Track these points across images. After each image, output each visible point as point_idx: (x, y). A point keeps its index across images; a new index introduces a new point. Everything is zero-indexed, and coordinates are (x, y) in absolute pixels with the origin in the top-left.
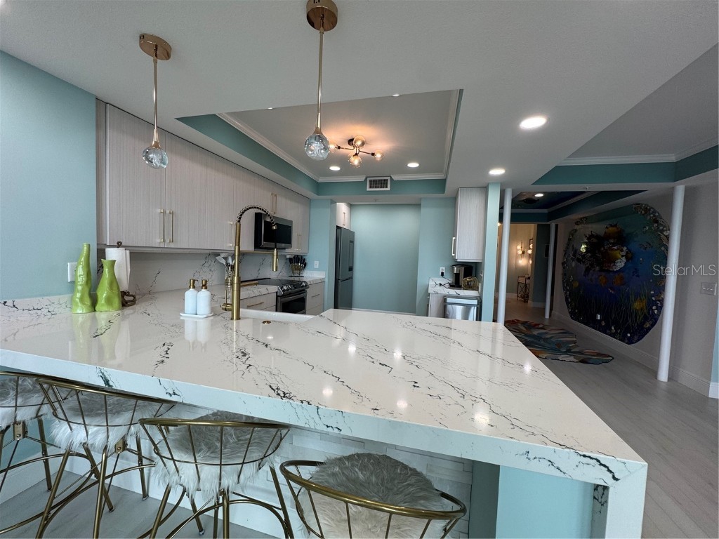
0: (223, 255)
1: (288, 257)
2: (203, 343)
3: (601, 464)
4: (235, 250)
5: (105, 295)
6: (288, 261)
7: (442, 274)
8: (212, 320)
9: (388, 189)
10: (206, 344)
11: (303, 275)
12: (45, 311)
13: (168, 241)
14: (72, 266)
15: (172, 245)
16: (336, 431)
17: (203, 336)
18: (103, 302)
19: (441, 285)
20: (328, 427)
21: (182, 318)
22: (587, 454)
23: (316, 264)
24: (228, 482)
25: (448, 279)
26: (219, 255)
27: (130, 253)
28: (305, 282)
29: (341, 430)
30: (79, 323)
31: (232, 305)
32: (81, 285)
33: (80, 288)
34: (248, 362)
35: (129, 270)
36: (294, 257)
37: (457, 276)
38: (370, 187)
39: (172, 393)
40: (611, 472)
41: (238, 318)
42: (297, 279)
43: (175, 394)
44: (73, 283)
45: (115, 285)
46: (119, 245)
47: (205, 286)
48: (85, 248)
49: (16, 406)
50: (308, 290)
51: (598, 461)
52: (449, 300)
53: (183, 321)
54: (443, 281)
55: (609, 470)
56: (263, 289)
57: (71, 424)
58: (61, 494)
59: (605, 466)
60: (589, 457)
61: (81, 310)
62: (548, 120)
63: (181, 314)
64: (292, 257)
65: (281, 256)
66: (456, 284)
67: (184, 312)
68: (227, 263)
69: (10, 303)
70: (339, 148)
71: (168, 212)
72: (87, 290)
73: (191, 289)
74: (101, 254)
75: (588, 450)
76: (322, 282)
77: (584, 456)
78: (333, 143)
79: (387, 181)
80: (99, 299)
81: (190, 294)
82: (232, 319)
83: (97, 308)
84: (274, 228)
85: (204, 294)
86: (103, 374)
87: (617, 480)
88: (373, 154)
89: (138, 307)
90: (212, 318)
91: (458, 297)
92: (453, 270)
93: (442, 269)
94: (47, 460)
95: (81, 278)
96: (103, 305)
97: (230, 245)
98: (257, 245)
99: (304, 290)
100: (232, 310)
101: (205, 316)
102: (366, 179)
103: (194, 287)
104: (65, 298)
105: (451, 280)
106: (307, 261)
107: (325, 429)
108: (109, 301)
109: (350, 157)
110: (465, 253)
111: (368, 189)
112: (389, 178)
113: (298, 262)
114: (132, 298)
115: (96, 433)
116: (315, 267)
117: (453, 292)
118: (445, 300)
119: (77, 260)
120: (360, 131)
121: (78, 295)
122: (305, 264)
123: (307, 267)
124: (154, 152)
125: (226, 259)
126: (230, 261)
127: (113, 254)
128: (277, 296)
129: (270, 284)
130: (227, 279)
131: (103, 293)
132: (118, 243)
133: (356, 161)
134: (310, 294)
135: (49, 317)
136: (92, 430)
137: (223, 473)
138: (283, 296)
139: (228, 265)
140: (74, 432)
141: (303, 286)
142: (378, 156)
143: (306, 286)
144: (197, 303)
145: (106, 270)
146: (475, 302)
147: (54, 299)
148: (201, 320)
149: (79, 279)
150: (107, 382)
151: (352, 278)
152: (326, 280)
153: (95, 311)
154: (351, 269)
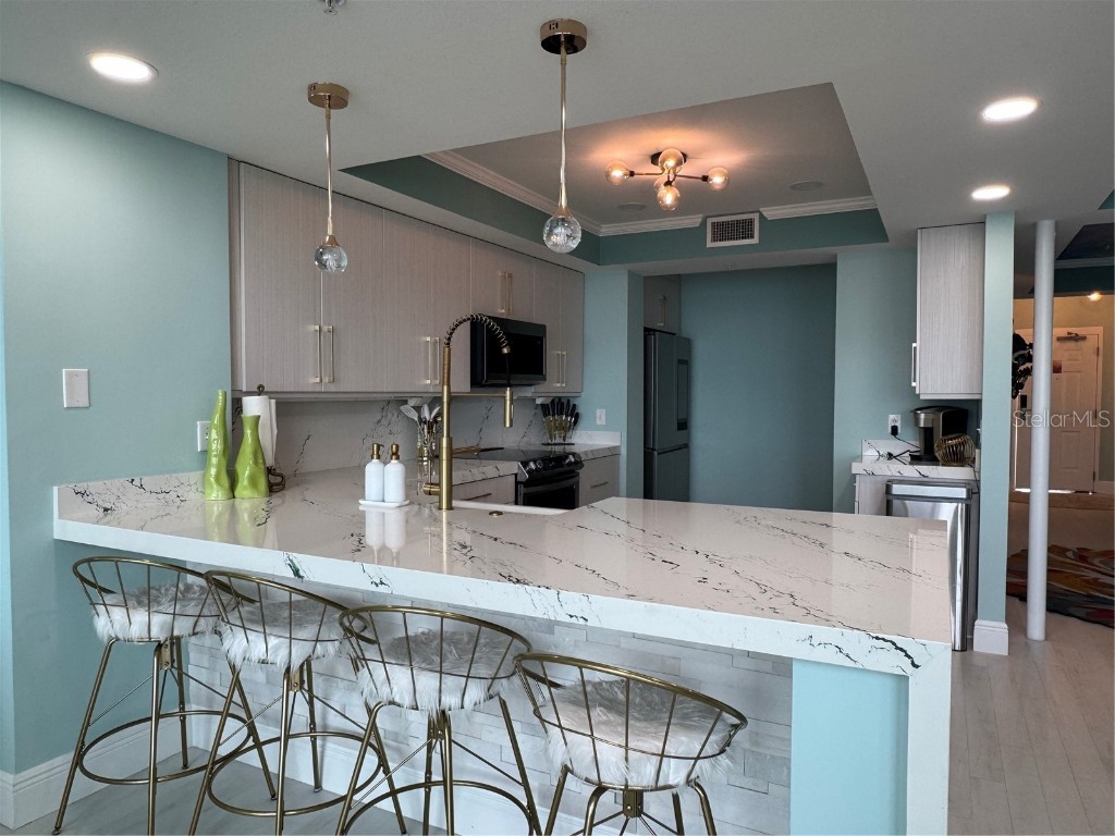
0: (412, 402)
1: (539, 401)
2: (394, 550)
3: (897, 648)
4: (442, 393)
5: (247, 472)
6: (540, 411)
7: (894, 431)
8: (408, 512)
9: (755, 241)
10: (398, 553)
11: (572, 441)
12: (173, 495)
13: (326, 380)
14: (202, 426)
15: (333, 388)
16: (582, 622)
17: (394, 540)
18: (246, 483)
19: (890, 456)
20: (571, 616)
21: (361, 508)
22: (880, 636)
23: (601, 416)
24: (451, 700)
25: (909, 443)
26: (405, 402)
27: (277, 403)
28: (574, 454)
29: (586, 620)
30: (214, 516)
31: (439, 484)
32: (215, 456)
33: (214, 460)
34: (470, 554)
35: (275, 431)
36: (553, 401)
37: (928, 434)
38: (714, 240)
39: (378, 582)
40: (909, 657)
41: (450, 508)
42: (558, 449)
43: (382, 583)
44: (205, 452)
45: (260, 456)
46: (260, 391)
47: (396, 455)
48: (220, 398)
49: (174, 614)
50: (582, 472)
51: (894, 644)
52: (897, 489)
53: (364, 512)
54: (896, 447)
55: (907, 655)
56: (489, 469)
57: (248, 632)
58: (228, 739)
59: (901, 649)
60: (883, 639)
61: (216, 494)
62: (1041, 104)
63: (360, 501)
64: (548, 401)
65: (519, 399)
66: (925, 455)
67: (363, 497)
68: (419, 417)
69: (137, 482)
70: (632, 174)
71: (325, 328)
72: (224, 463)
73: (375, 461)
74: (237, 407)
75: (881, 631)
76: (613, 453)
77: (877, 638)
78: (621, 167)
79: (751, 222)
80: (240, 480)
81: (373, 469)
82: (440, 508)
83: (236, 494)
84: (505, 351)
85: (395, 469)
86: (291, 561)
87: (917, 667)
88: (705, 178)
89: (288, 494)
90: (407, 509)
91: (924, 482)
92: (917, 420)
93: (894, 419)
94: (184, 717)
95: (216, 446)
96: (245, 488)
97: (428, 383)
98: (476, 382)
99: (573, 471)
100: (439, 494)
101: (397, 505)
102: (704, 223)
103: (379, 457)
104: (195, 476)
105: (917, 443)
106: (580, 410)
107: (568, 619)
108: (253, 482)
109: (658, 187)
110: (939, 379)
111: (710, 244)
112: (756, 217)
113: (563, 411)
114: (279, 479)
115: (277, 648)
116: (598, 422)
117: (911, 471)
118: (888, 488)
119: (210, 417)
120: (671, 140)
121: (213, 471)
122: (577, 416)
123: (582, 423)
124: (330, 252)
125: (418, 409)
126: (426, 414)
127: (254, 406)
128: (517, 483)
129: (502, 459)
130: (421, 449)
131: (245, 468)
132: (259, 388)
133: (668, 197)
134: (585, 479)
135: (178, 504)
136: (273, 641)
137: (443, 686)
138: (527, 484)
139: (422, 421)
140: (252, 644)
141: (570, 464)
142: (717, 180)
143: (579, 463)
144: (384, 482)
145: (248, 432)
146: (962, 493)
147: (183, 477)
148: (390, 511)
149: (214, 446)
150: (296, 572)
151: (686, 446)
152: (624, 451)
153: (234, 497)
154: (683, 425)
